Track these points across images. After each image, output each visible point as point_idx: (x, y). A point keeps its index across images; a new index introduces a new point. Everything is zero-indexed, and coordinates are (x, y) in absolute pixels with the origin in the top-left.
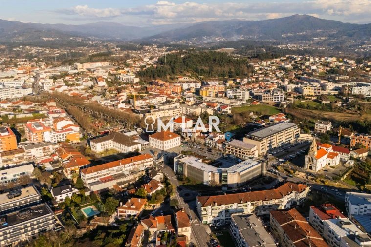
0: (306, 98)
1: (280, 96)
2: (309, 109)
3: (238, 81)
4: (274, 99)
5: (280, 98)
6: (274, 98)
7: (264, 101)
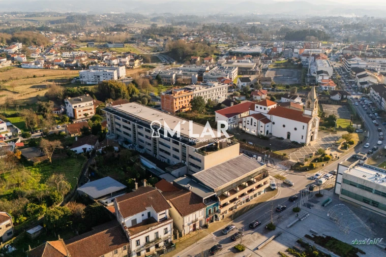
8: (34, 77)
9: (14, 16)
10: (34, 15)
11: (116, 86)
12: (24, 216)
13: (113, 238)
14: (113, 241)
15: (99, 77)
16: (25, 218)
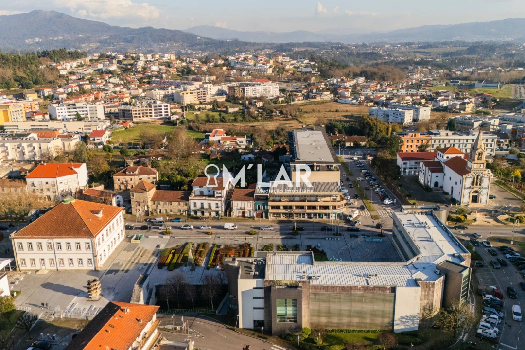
0: (197, 107)
1: (163, 108)
2: (225, 122)
3: (46, 94)
4: (153, 114)
5: (163, 111)
6: (153, 112)
7: (135, 120)
8: (337, 111)
9: (408, 47)
10: (429, 46)
11: (372, 124)
12: (167, 178)
13: (183, 196)
14: (181, 197)
15: (388, 116)
16: (167, 179)
